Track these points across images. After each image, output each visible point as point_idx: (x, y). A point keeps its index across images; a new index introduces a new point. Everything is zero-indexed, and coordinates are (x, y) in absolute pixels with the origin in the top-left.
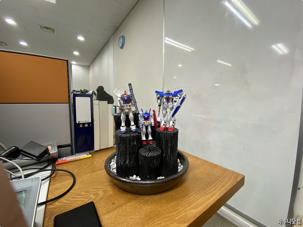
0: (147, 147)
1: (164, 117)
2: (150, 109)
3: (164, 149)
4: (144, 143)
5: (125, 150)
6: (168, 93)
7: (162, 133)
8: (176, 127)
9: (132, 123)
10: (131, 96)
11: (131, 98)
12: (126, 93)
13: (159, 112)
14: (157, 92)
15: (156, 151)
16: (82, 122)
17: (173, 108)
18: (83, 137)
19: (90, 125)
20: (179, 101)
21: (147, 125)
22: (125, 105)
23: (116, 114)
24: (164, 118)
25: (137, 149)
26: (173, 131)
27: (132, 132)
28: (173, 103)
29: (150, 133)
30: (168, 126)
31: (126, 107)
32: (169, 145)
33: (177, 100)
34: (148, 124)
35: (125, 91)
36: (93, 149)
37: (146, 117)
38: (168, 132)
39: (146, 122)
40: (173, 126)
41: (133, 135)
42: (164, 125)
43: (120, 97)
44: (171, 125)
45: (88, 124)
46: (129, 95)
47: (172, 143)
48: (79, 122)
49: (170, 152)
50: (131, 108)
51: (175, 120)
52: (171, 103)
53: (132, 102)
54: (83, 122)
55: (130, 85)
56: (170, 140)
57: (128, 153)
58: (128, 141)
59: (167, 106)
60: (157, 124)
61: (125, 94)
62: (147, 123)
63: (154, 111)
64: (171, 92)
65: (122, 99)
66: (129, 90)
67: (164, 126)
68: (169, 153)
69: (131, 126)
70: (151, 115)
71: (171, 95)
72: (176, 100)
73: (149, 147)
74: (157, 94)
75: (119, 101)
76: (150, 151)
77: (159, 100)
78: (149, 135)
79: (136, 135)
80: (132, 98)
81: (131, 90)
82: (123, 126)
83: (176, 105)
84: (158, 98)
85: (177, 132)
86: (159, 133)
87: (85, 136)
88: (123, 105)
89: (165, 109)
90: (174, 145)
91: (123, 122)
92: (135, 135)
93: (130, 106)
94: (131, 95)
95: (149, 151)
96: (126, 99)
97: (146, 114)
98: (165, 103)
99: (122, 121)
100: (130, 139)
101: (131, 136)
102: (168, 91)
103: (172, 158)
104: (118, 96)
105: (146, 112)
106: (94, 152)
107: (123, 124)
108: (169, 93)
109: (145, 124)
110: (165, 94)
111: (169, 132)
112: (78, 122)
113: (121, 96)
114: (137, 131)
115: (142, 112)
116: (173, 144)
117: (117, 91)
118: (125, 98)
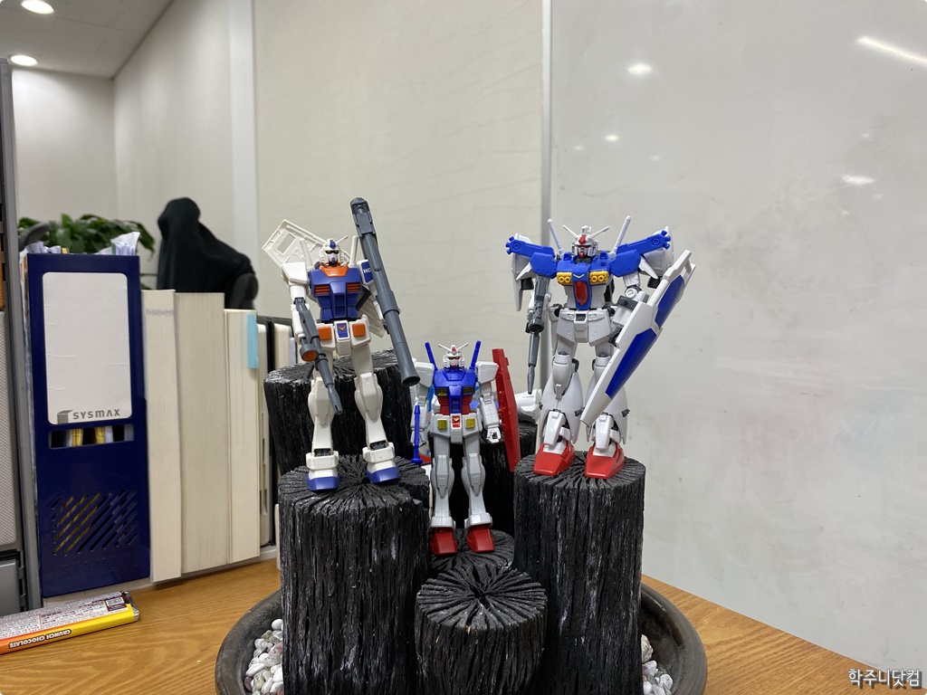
0: (464, 573)
1: (561, 393)
2: (478, 344)
3: (561, 584)
4: (445, 547)
5: (337, 590)
6: (585, 256)
7: (551, 489)
8: (629, 451)
9: (375, 432)
10: (369, 277)
11: (366, 285)
12: (338, 258)
13: (532, 365)
14: (515, 247)
15: (519, 595)
16: (80, 420)
17: (612, 340)
18: (85, 503)
19: (129, 435)
20: (646, 299)
21: (460, 440)
22: (333, 326)
23: (276, 378)
24: (559, 399)
25: (403, 588)
26: (613, 476)
27: (371, 485)
28: (612, 312)
29: (476, 487)
30: (581, 446)
31: (339, 338)
32: (591, 560)
33: (639, 297)
34: (466, 433)
35: (333, 245)
36: (143, 570)
37: (454, 389)
38: (583, 486)
39: (456, 424)
40: (612, 448)
41: (378, 503)
42: (560, 439)
43: (304, 278)
44: (601, 442)
45: (117, 426)
46: (355, 270)
47: (609, 551)
48: (63, 415)
49: (600, 598)
50: (365, 345)
51: (625, 413)
52: (601, 312)
53: (374, 308)
54: (87, 419)
55: (360, 207)
56: (596, 530)
57: (353, 609)
58: (350, 543)
59: (578, 330)
60: (520, 431)
61: (333, 264)
62: (459, 426)
63: (498, 356)
64: (601, 248)
65: (314, 293)
66: (355, 236)
67: (559, 449)
68: (593, 606)
69: (365, 450)
70: (482, 379)
71: (603, 265)
72: (629, 295)
73: (475, 572)
74: (516, 258)
75: (299, 302)
76: (479, 595)
78: (472, 496)
79: (399, 505)
80: (376, 283)
81: (368, 237)
82: (319, 452)
83: (630, 323)
84: (526, 283)
85: (639, 486)
86: (531, 491)
87: (96, 497)
88: (322, 325)
89: (568, 346)
90: (619, 562)
91: (323, 425)
92: (390, 501)
93: (360, 332)
94: (365, 266)
95: (477, 595)
96: (339, 296)
97: (454, 376)
99: (316, 422)
100: (362, 530)
101: (368, 512)
102: (582, 241)
103: (608, 637)
104: (291, 275)
105: (454, 362)
106: (149, 590)
107: (322, 438)
108: (589, 252)
109: (447, 434)
110: (567, 256)
111: (592, 485)
112: (59, 416)
113: (309, 274)
114: (403, 480)
115: (432, 361)
116: (615, 554)
117: (283, 247)
118: (336, 289)
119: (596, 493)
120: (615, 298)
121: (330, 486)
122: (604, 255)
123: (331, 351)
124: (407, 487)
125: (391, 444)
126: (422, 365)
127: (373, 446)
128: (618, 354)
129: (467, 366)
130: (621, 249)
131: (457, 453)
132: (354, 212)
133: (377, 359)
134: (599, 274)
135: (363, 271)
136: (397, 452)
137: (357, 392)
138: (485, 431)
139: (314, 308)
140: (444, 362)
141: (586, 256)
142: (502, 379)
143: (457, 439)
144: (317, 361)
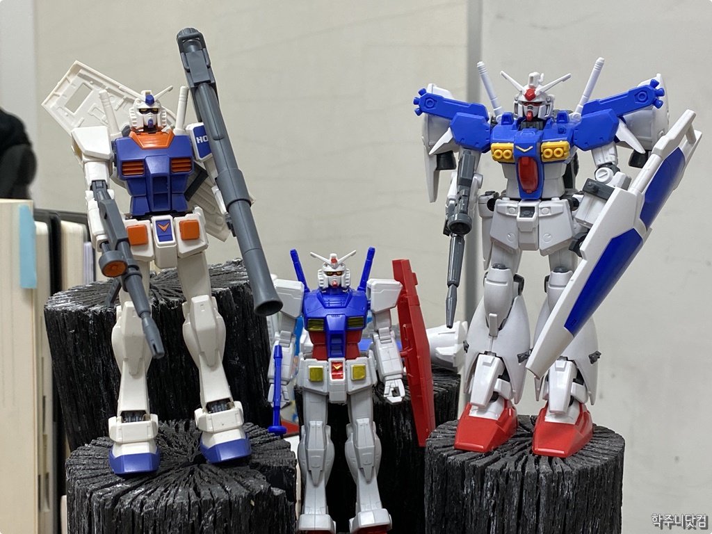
1: (496, 326)
2: (371, 253)
7: (481, 473)
8: (599, 416)
9: (214, 385)
10: (205, 148)
11: (200, 161)
12: (158, 119)
13: (454, 284)
14: (428, 104)
17: (575, 245)
20: (626, 184)
21: (343, 399)
22: (150, 225)
23: (63, 302)
24: (493, 336)
26: (575, 452)
27: (207, 466)
28: (574, 205)
29: (368, 469)
30: (526, 407)
33: (615, 180)
34: (353, 388)
35: (150, 100)
37: (334, 320)
38: (530, 468)
39: (337, 373)
40: (574, 411)
41: (218, 493)
42: (495, 396)
43: (106, 151)
44: (557, 402)
46: (184, 139)
50: (199, 254)
51: (594, 358)
52: (557, 204)
53: (213, 197)
55: (191, 42)
59: (523, 230)
60: (434, 386)
61: (151, 129)
63: (402, 270)
64: (559, 106)
65: (122, 173)
66: (184, 86)
67: (494, 412)
69: (199, 413)
70: (376, 306)
71: (561, 132)
72: (600, 177)
74: (429, 121)
75: (98, 187)
77: (450, 180)
78: (361, 482)
79: (250, 496)
80: (215, 159)
81: (203, 89)
82: (129, 416)
83: (602, 223)
84: (444, 160)
85: (615, 469)
86: (451, 476)
88: (134, 223)
89: (507, 255)
91: (135, 375)
92: (236, 491)
93: (191, 233)
94: (199, 132)
96: (158, 178)
97: (333, 301)
98: (504, 203)
99: (124, 370)
101: (203, 507)
102: (530, 96)
104: (86, 146)
105: (334, 280)
107: (132, 395)
108: (541, 112)
109: (323, 389)
110: (507, 119)
111: (544, 467)
113: (114, 145)
114: (257, 459)
115: (301, 277)
117: (73, 103)
118: (154, 167)
119: (550, 479)
120: (579, 183)
121: (145, 467)
122: (563, 116)
123: (146, 261)
124: (263, 469)
125: (238, 405)
126: (285, 284)
127: (211, 407)
128: (583, 267)
129: (355, 286)
130: (589, 108)
131: (339, 418)
132: (183, 50)
133: (217, 275)
134: (555, 146)
135: (196, 141)
136: (248, 416)
137: (187, 326)
138: (380, 385)
139: (122, 197)
140: (318, 279)
141: (535, 119)
142: (407, 305)
143: (338, 397)
144: (126, 277)
